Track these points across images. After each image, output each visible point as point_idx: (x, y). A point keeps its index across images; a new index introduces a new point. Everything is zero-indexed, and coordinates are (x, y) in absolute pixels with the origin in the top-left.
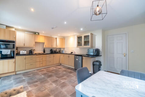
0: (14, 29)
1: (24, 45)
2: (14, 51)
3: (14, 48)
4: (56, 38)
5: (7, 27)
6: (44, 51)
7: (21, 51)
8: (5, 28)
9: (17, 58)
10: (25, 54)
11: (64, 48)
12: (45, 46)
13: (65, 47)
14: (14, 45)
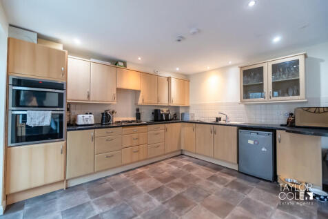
0: (60, 47)
1: (89, 96)
2: (61, 116)
3: (61, 104)
4: (169, 79)
5: (40, 37)
6: (138, 115)
7: (80, 116)
8: (35, 42)
9: (71, 136)
10: (90, 123)
11: (187, 107)
12: (140, 102)
13: (191, 103)
14: (61, 96)
